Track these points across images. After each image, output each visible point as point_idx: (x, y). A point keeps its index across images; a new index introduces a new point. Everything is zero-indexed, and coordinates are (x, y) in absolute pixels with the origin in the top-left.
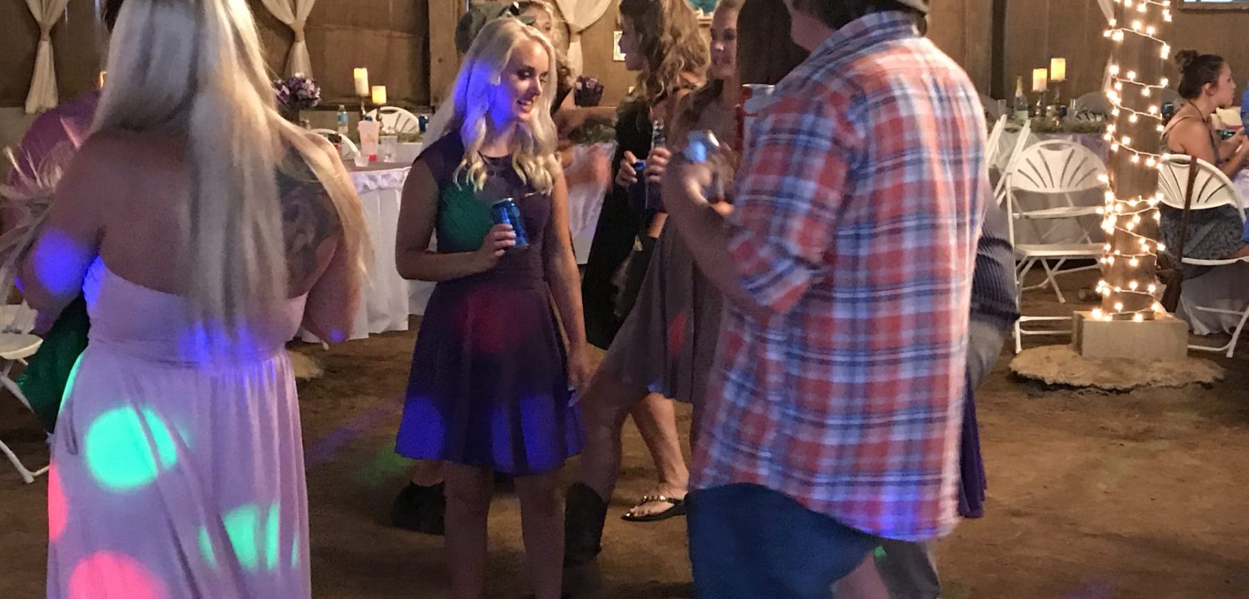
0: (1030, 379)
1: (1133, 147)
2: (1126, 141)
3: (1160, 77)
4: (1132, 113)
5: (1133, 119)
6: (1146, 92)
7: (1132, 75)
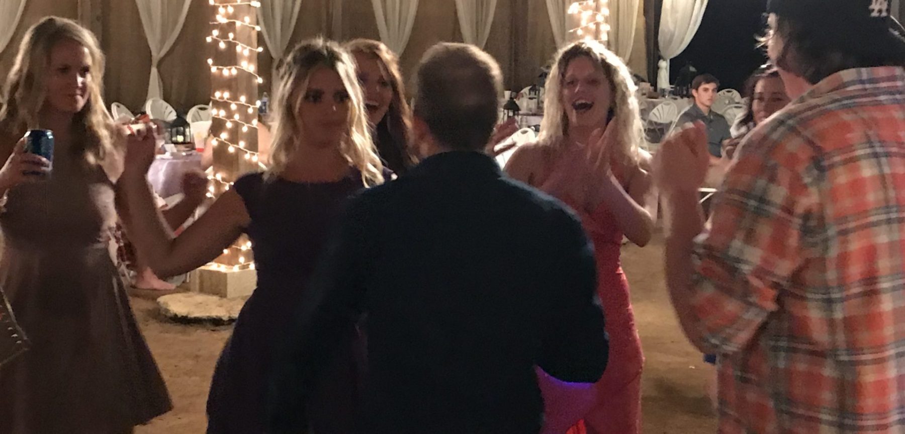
0: (205, 320)
1: (245, 148)
2: (242, 144)
3: (256, 101)
4: (244, 125)
5: (245, 129)
6: (250, 111)
7: (243, 99)
